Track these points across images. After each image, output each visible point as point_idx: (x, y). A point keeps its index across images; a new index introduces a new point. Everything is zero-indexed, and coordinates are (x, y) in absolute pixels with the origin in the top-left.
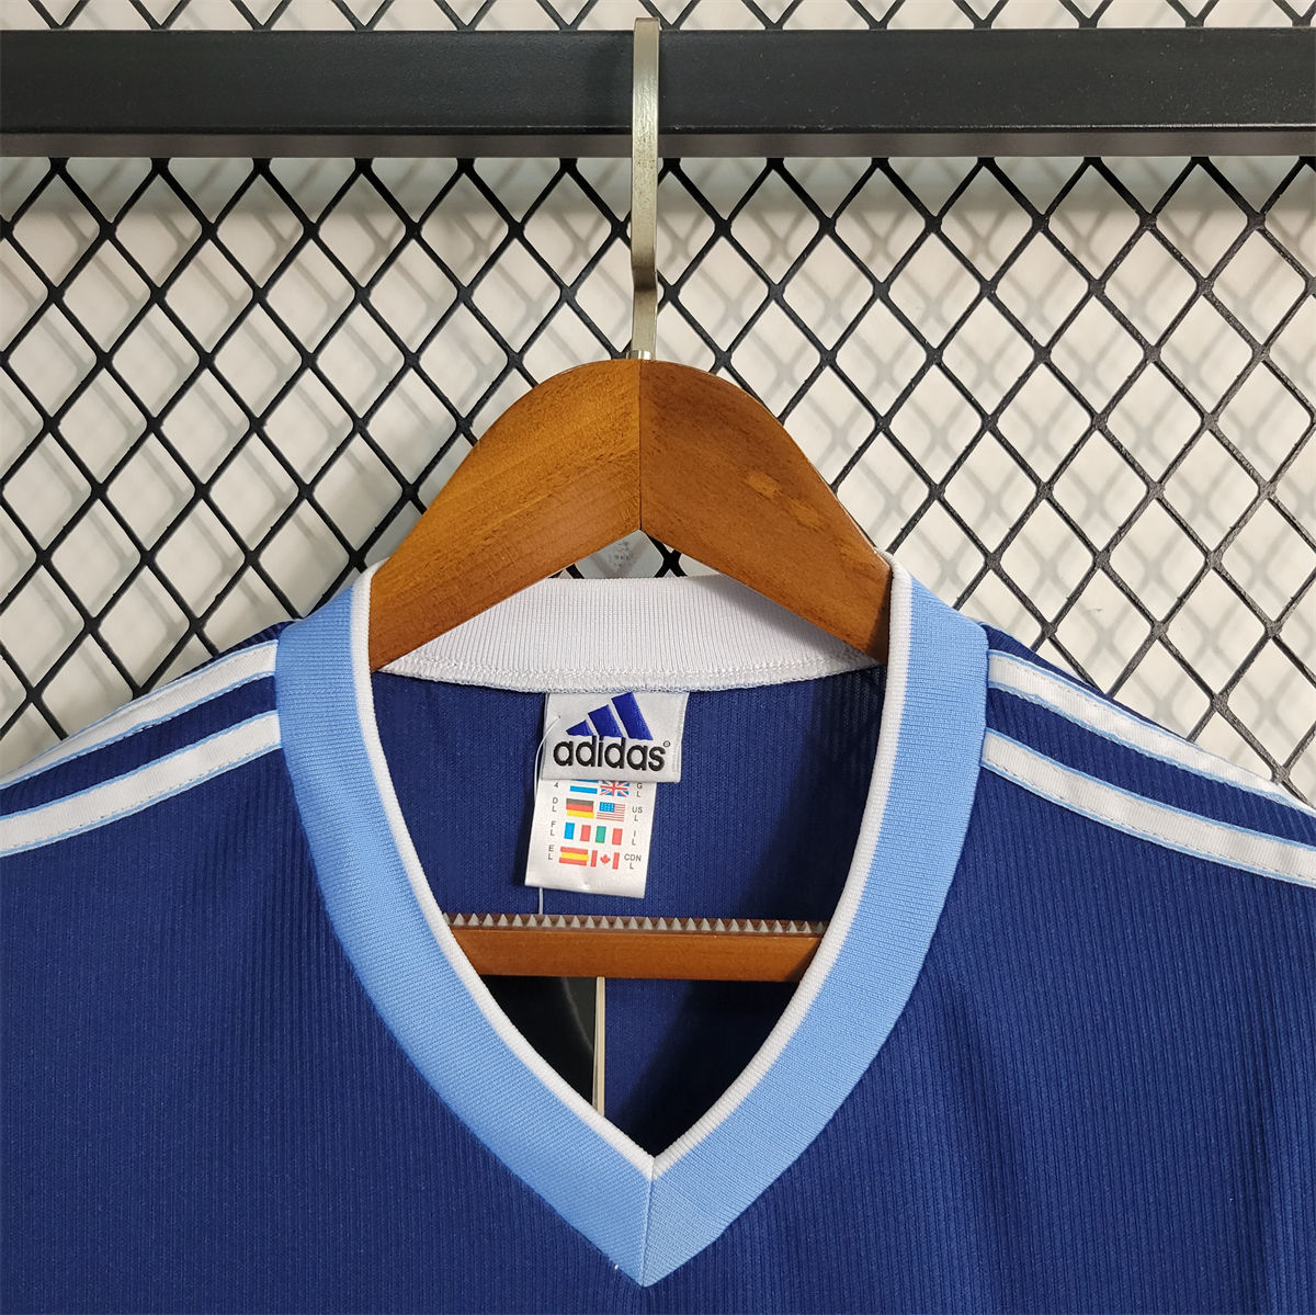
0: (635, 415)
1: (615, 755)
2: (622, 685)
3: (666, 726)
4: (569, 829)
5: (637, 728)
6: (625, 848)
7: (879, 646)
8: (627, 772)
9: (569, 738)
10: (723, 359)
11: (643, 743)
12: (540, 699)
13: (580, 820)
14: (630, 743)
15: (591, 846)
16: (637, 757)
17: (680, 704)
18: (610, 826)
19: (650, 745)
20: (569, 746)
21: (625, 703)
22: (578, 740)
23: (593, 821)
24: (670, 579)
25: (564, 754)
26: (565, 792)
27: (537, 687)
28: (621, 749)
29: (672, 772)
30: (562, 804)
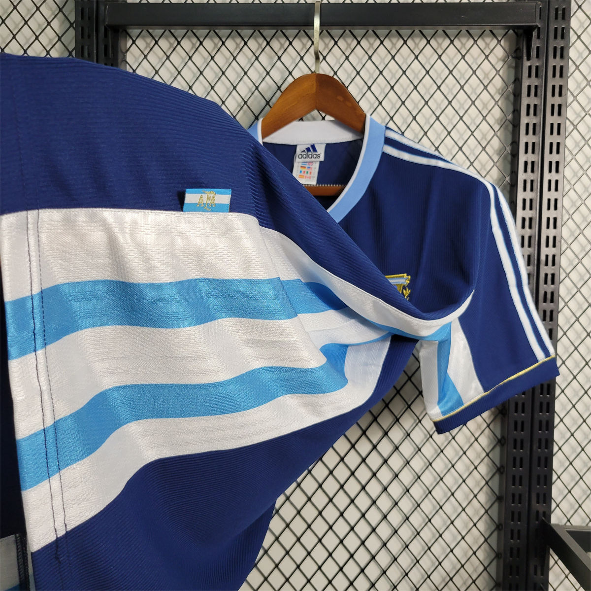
0: (315, 85)
1: (310, 156)
2: (312, 143)
3: (321, 151)
4: (301, 171)
5: (315, 150)
6: (312, 175)
7: (362, 132)
8: (313, 159)
9: (301, 153)
10: (335, 73)
11: (316, 153)
12: (295, 147)
13: (303, 170)
14: (314, 153)
15: (305, 174)
16: (315, 156)
17: (324, 146)
18: (309, 171)
19: (317, 154)
20: (301, 155)
21: (313, 146)
22: (303, 153)
23: (306, 170)
24: (323, 121)
25: (300, 156)
26: (300, 165)
27: (295, 144)
28: (312, 154)
29: (322, 158)
30: (300, 167)
